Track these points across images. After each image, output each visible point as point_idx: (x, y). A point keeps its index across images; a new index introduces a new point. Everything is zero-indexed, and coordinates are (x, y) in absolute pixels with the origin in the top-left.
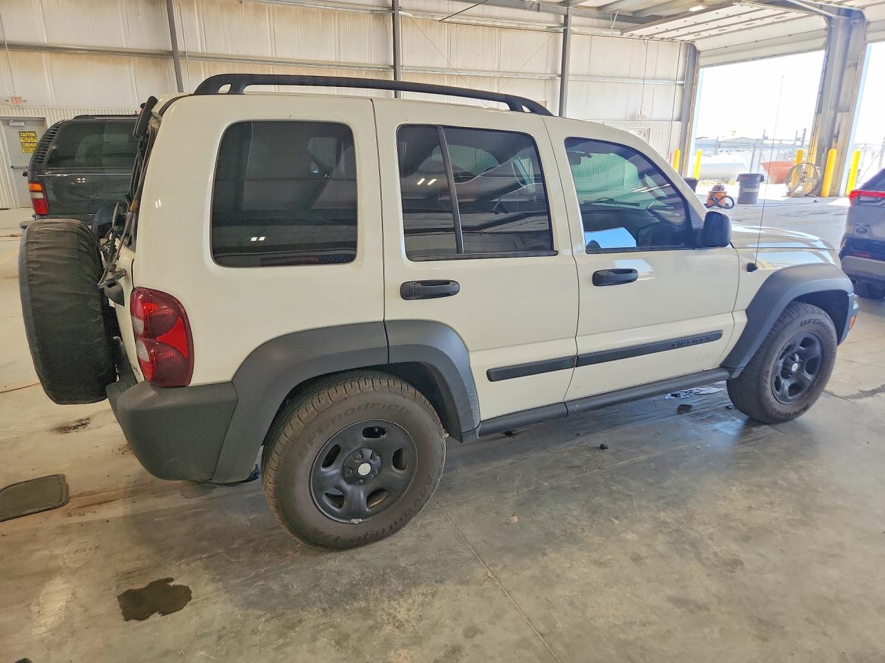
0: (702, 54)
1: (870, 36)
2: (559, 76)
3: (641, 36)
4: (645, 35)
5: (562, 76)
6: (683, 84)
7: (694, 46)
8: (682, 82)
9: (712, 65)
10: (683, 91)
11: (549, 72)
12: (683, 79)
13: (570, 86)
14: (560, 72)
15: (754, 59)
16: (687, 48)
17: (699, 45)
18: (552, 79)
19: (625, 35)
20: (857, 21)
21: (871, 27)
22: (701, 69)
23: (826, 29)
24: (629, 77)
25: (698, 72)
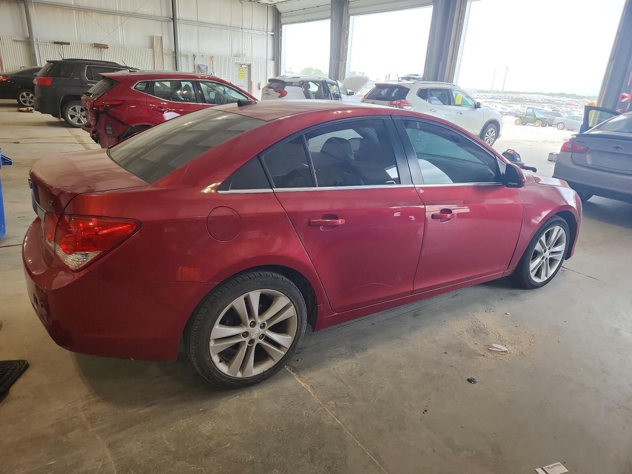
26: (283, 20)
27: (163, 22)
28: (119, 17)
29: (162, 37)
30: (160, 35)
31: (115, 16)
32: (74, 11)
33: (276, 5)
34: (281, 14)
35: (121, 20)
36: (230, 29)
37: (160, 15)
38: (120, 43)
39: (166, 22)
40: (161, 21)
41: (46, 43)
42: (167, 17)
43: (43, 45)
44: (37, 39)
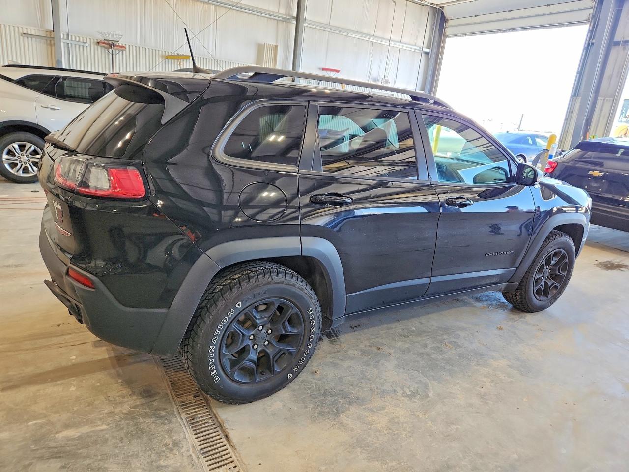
26: (449, 31)
27: (280, 23)
29: (276, 47)
30: (272, 42)
31: (206, 5)
33: (443, 7)
34: (447, 20)
35: (216, 12)
36: (372, 40)
37: (277, 11)
38: (210, 52)
39: (284, 22)
40: (277, 20)
41: (83, 44)
42: (286, 14)
43: (78, 47)
44: (68, 35)
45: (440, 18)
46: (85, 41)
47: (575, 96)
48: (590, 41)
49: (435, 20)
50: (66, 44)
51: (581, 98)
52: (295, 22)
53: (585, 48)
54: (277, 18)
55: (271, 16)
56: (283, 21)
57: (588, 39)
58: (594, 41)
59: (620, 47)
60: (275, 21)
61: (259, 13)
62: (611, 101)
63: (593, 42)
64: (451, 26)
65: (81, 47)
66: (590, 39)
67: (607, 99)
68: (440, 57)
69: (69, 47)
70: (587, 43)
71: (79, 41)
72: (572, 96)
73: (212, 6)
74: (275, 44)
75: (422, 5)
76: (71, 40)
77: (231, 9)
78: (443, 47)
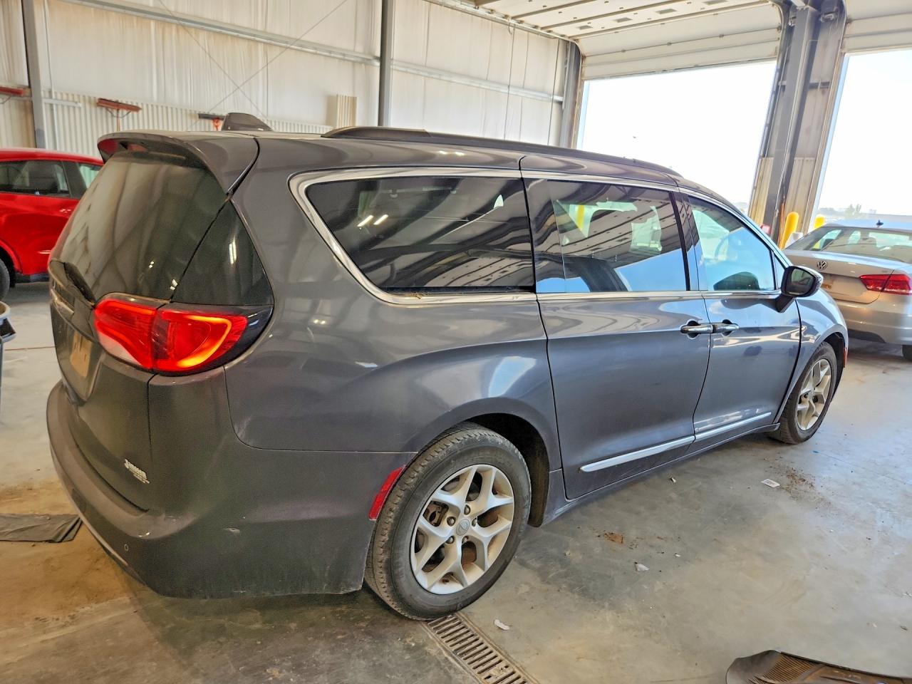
0: (588, 60)
1: (849, 43)
2: (376, 58)
3: (506, 17)
4: (512, 14)
5: (382, 59)
6: (560, 103)
7: (577, 47)
8: (559, 99)
9: (602, 77)
10: (561, 112)
11: (359, 49)
12: (561, 94)
13: (396, 80)
14: (378, 54)
15: (664, 71)
16: (567, 50)
17: (584, 46)
18: (366, 62)
19: (481, 11)
20: (832, 16)
21: (853, 29)
22: (586, 83)
23: (779, 28)
24: (487, 80)
25: (582, 86)
26: (587, 70)
27: (358, 65)
28: (261, 47)
29: (354, 100)
30: (349, 93)
31: (252, 43)
32: (152, 23)
33: (578, 40)
34: (584, 57)
35: (266, 53)
36: (484, 85)
37: (352, 48)
38: (260, 109)
39: (363, 65)
40: (354, 62)
41: (73, 104)
42: (364, 53)
43: (66, 108)
44: (50, 92)
45: (574, 55)
46: (76, 100)
47: (764, 156)
48: (780, 83)
49: (567, 56)
50: (48, 106)
51: (772, 158)
52: (378, 64)
53: (773, 92)
54: (353, 59)
55: (344, 57)
56: (361, 63)
57: (776, 82)
58: (785, 83)
59: (819, 91)
60: (350, 63)
61: (327, 52)
62: (813, 163)
63: (783, 84)
64: (590, 65)
65: (71, 109)
66: (779, 80)
67: (806, 159)
68: (577, 107)
69: (52, 110)
70: (775, 86)
71: (68, 100)
72: (760, 157)
73: (259, 44)
74: (350, 95)
75: (549, 37)
76: (56, 99)
77: (287, 48)
78: (581, 95)
